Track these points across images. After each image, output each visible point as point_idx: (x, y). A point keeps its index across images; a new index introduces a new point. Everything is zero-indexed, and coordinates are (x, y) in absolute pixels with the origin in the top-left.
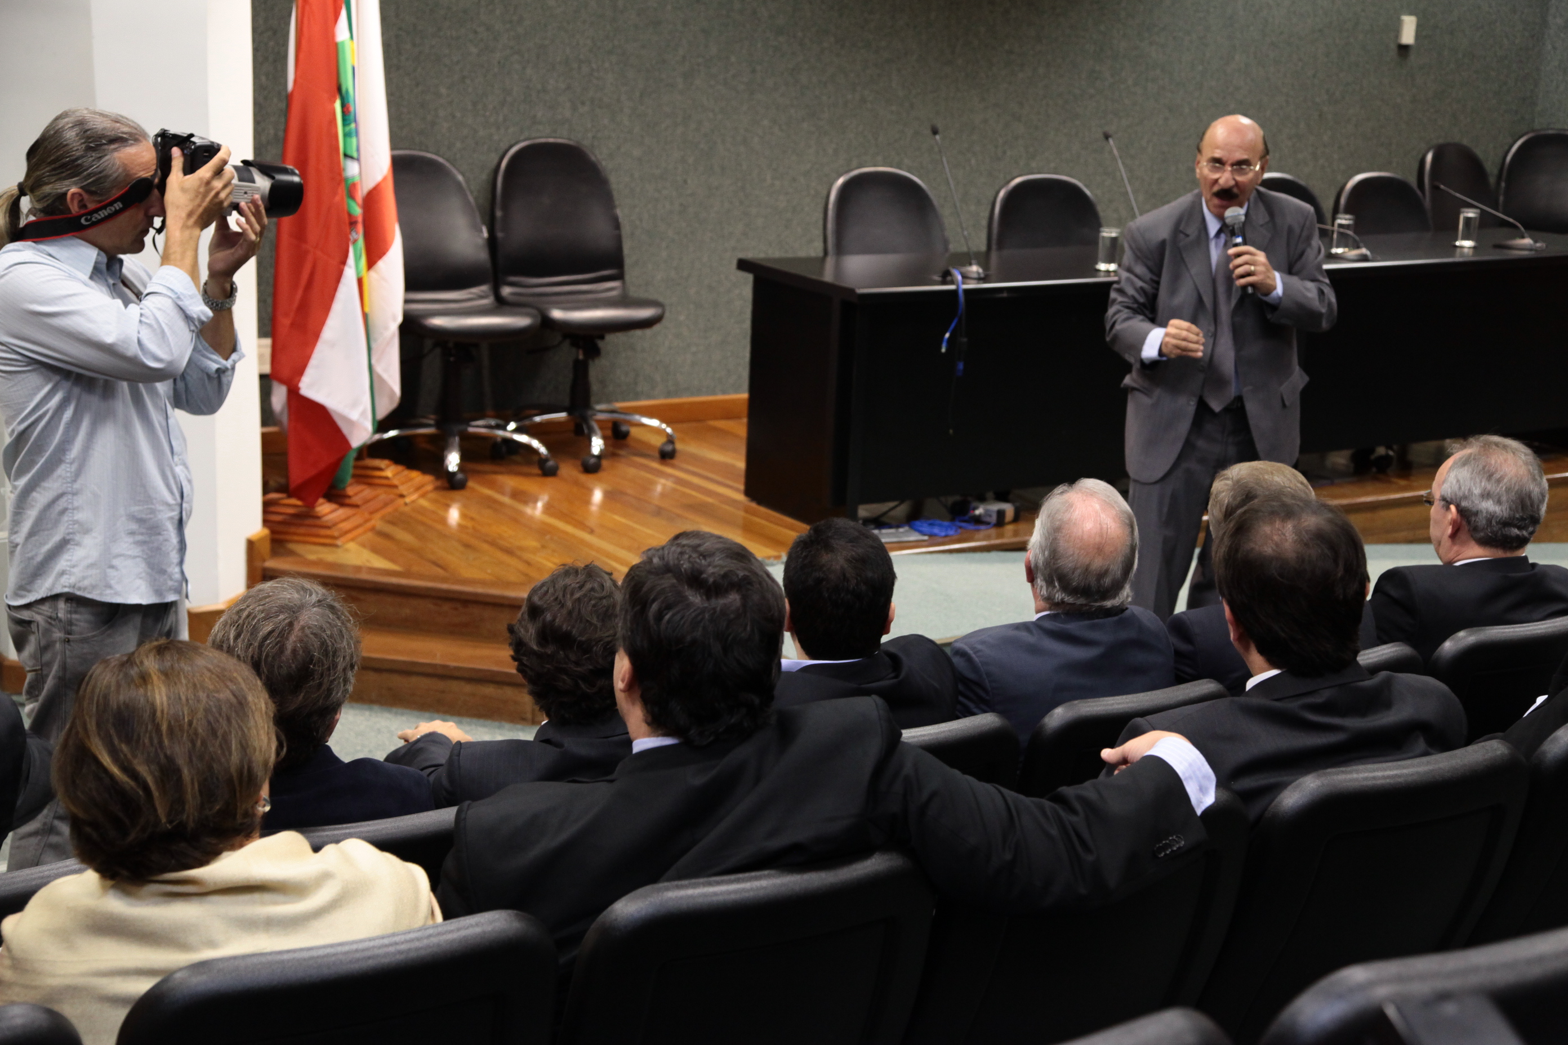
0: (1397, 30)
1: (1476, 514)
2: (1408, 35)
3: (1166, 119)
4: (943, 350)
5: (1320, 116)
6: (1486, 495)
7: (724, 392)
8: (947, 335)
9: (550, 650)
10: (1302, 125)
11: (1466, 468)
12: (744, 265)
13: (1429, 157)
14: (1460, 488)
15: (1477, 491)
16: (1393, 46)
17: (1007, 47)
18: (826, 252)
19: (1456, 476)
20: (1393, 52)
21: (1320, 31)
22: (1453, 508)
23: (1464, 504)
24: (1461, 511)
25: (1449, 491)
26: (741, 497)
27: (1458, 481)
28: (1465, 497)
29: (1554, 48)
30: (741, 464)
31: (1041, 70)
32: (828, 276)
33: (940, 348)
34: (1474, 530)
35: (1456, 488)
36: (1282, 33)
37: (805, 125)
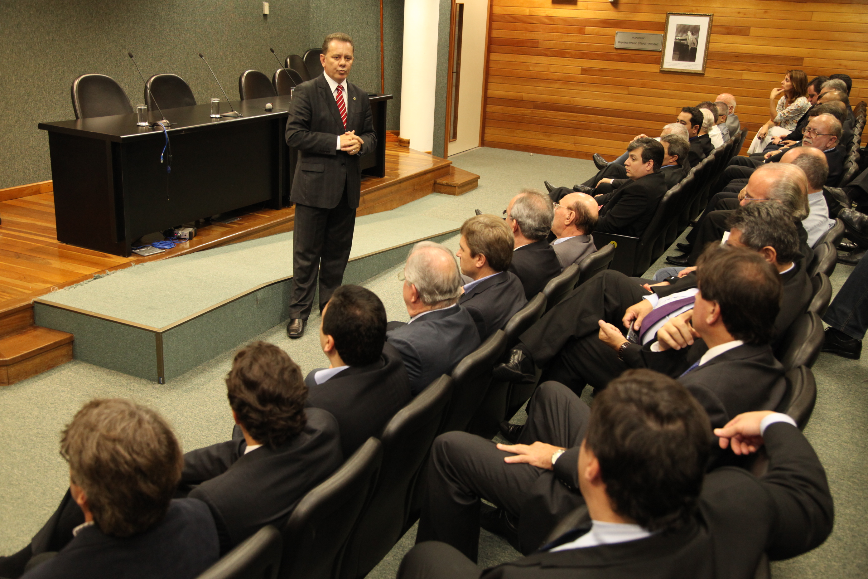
0: (262, 9)
1: (524, 224)
2: (266, 11)
3: (184, 46)
4: (162, 162)
5: (240, 44)
6: (529, 216)
7: (7, 187)
8: (162, 154)
9: (269, 407)
10: (234, 48)
11: (522, 203)
12: (42, 126)
13: (288, 60)
14: (518, 213)
15: (525, 214)
16: (262, 15)
17: (115, 14)
18: (77, 117)
19: (517, 207)
20: (262, 17)
21: (236, 8)
22: (515, 221)
23: (520, 220)
24: (519, 223)
25: (514, 213)
26: (56, 241)
27: (518, 209)
28: (521, 217)
29: (314, 16)
30: (54, 226)
31: (131, 25)
32: (79, 127)
33: (160, 161)
34: (523, 231)
35: (517, 212)
36: (222, 9)
37: (28, 52)
